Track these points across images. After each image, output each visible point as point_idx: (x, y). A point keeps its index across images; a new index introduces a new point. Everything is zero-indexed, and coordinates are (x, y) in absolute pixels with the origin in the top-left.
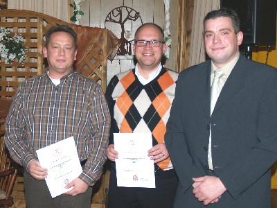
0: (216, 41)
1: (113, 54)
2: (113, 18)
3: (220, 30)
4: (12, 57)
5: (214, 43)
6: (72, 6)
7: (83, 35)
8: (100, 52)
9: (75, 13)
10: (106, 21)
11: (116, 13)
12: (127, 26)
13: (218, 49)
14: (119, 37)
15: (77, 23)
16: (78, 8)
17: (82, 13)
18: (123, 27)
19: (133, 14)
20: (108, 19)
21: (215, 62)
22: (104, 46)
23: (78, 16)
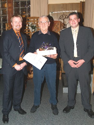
2: (61, 18)
4: (33, 30)
10: (59, 19)
11: (62, 16)
12: (65, 20)
18: (64, 21)
19: (67, 17)
21: (73, 27)
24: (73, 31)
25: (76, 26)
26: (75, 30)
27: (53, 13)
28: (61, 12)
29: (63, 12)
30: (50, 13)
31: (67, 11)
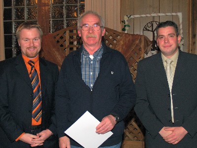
0: (166, 42)
1: (148, 50)
2: (148, 28)
3: (169, 35)
5: (165, 43)
6: (123, 22)
7: (129, 39)
8: (140, 49)
9: (125, 26)
10: (144, 30)
11: (149, 25)
13: (167, 46)
14: (152, 40)
15: (126, 32)
16: (127, 23)
17: (129, 26)
18: (154, 34)
20: (145, 29)
22: (142, 45)
23: (127, 28)
24: (165, 64)
25: (173, 53)
26: (170, 61)
27: (132, 17)
28: (148, 15)
29: (153, 15)
30: (126, 18)
31: (160, 14)
